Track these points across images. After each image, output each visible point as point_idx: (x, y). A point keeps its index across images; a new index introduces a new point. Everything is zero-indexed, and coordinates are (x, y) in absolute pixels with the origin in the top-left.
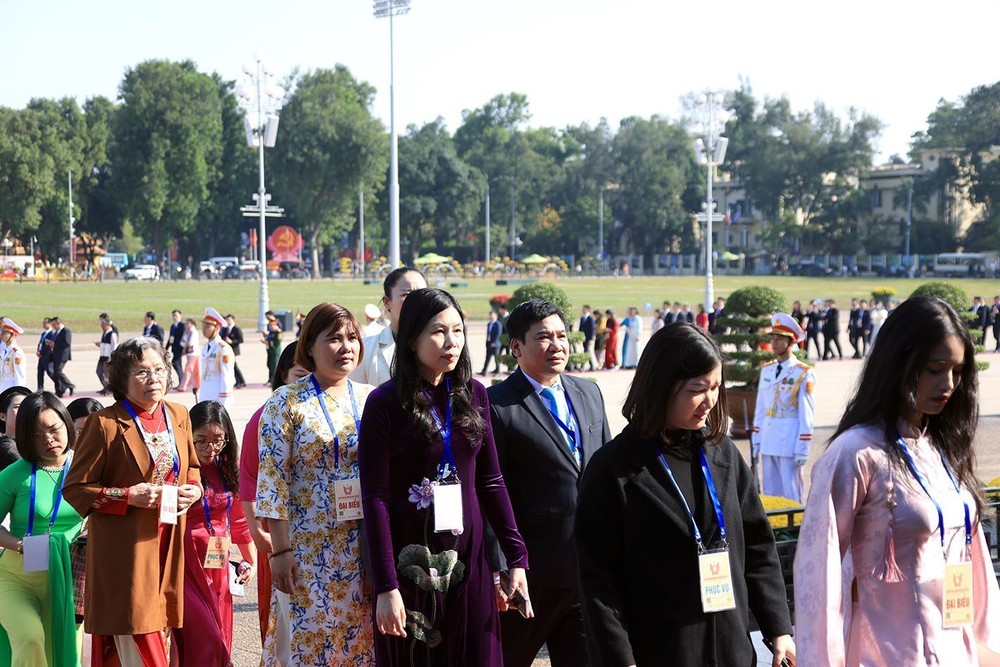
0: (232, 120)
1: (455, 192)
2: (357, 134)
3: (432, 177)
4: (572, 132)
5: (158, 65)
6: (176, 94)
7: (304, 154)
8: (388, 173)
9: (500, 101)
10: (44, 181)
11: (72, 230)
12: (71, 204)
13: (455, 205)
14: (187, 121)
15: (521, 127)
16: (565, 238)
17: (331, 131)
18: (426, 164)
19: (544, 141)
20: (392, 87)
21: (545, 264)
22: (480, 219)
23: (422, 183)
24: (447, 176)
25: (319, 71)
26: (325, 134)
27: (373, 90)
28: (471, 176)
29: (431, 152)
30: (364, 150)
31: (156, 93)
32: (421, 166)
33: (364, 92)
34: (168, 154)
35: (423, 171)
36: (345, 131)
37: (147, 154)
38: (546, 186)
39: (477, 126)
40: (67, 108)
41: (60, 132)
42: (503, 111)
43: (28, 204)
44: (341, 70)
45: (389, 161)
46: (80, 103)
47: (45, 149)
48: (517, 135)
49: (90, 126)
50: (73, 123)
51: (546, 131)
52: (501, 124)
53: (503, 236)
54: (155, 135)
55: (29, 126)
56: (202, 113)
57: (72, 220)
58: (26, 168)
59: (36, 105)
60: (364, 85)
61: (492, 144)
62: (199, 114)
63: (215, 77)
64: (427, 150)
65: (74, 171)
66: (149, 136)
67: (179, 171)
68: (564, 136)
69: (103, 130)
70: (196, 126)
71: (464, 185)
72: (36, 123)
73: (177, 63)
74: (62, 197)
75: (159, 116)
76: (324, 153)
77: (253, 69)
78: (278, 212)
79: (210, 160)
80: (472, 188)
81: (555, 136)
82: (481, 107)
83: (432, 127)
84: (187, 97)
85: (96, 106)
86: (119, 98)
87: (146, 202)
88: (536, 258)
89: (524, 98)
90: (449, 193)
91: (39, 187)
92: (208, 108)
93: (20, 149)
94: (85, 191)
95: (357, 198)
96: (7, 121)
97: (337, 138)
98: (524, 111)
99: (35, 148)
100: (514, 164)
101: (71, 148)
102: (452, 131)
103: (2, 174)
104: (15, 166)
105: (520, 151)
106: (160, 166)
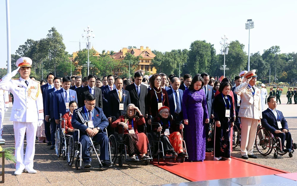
0: (213, 52)
1: (262, 68)
2: (240, 55)
3: (257, 64)
4: (290, 54)
5: (198, 41)
6: (202, 47)
7: (228, 60)
8: (247, 64)
9: (273, 47)
10: (175, 66)
11: (180, 76)
12: (180, 71)
13: (262, 71)
14: (204, 53)
15: (278, 53)
16: (288, 78)
17: (234, 54)
18: (256, 62)
19: (283, 57)
20: (249, 44)
21: (284, 84)
22: (268, 74)
23: (255, 66)
24: (260, 64)
25: (232, 41)
26: (233, 56)
27: (244, 46)
28: (266, 64)
29: (257, 59)
30: (242, 59)
31: (197, 47)
32: (255, 62)
33: (242, 46)
34: (199, 60)
35: (255, 63)
36: (238, 54)
37: (195, 60)
38: (284, 67)
39: (267, 54)
40: (179, 51)
41: (178, 56)
42: (274, 50)
43: (171, 71)
44: (237, 41)
45: (248, 61)
46: (182, 50)
47: (175, 59)
48: (277, 55)
49: (184, 55)
50: (180, 54)
51: (284, 54)
52: (273, 53)
53: (273, 78)
54: (197, 56)
55: (172, 55)
56: (207, 51)
57: (180, 74)
58: (171, 63)
59: (173, 51)
60: (242, 44)
61: (271, 57)
62: (206, 51)
63: (210, 43)
64: (256, 58)
65: (181, 63)
66: (196, 56)
67: (202, 64)
68: (288, 55)
69: (186, 56)
70: (205, 54)
71: (264, 66)
72: (173, 54)
73: (202, 41)
74: (178, 69)
75: (198, 52)
76: (233, 59)
77: (223, 38)
78: (228, 69)
79: (208, 61)
80: (266, 67)
81: (286, 55)
82: (268, 49)
83: (257, 53)
84: (204, 48)
85: (185, 51)
86: (190, 49)
87: (195, 70)
88: (282, 83)
89: (279, 47)
90: (261, 68)
91: (174, 67)
92: (208, 50)
93: (170, 59)
94: (182, 68)
95: (240, 69)
96: (168, 54)
97: (236, 56)
98: (279, 50)
99: (173, 59)
100: (276, 62)
101: (180, 59)
102: (261, 55)
103: (167, 64)
104: (169, 63)
105: (277, 59)
106: (198, 63)
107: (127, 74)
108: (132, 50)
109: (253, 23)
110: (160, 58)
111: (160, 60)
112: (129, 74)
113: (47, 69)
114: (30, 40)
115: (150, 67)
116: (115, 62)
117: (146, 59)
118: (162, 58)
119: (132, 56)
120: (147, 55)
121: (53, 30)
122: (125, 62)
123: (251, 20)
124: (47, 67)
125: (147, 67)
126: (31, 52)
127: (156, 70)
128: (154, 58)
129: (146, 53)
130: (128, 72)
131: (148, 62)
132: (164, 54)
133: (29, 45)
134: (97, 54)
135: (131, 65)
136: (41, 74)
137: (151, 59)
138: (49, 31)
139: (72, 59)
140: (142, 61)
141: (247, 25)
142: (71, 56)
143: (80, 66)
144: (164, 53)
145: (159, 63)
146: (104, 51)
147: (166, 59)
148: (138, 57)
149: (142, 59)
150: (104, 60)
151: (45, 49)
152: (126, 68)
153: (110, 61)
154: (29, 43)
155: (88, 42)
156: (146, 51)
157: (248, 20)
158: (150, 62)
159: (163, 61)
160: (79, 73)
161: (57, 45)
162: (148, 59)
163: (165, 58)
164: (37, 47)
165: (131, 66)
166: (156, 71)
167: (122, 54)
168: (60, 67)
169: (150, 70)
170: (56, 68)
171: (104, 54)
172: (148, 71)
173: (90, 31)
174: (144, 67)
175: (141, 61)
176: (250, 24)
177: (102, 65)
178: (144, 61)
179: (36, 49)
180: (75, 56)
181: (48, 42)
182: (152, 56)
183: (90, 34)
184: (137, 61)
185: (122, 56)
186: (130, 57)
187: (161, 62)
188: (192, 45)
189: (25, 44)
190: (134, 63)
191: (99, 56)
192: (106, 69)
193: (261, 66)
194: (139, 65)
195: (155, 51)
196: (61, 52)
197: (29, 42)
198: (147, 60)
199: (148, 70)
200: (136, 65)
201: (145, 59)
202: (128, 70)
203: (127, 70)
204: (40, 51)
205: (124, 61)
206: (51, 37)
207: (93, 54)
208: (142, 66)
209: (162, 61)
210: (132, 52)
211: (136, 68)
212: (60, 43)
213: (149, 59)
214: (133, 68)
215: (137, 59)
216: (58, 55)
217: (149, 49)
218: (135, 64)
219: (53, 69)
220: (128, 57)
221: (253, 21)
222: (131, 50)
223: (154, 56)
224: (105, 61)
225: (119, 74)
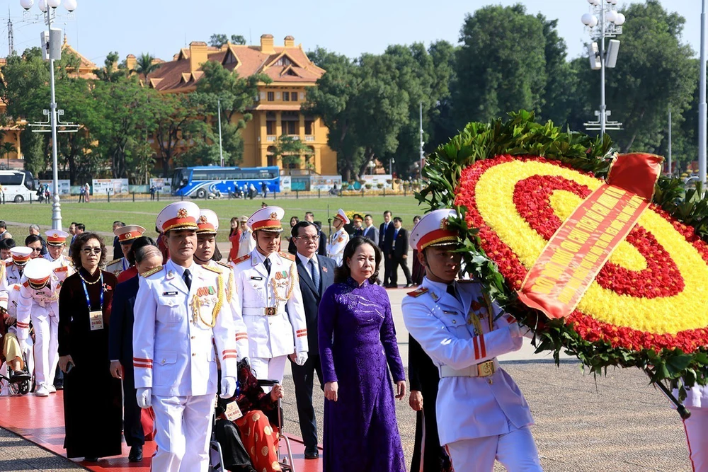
0: (553, 53)
2: (666, 59)
5: (493, 10)
6: (509, 34)
7: (618, 81)
10: (401, 113)
11: (422, 152)
12: (422, 131)
14: (517, 57)
20: (702, 16)
26: (638, 63)
27: (682, 20)
30: (673, 75)
31: (491, 34)
33: (674, 22)
34: (500, 86)
36: (657, 58)
37: (483, 86)
40: (418, 49)
41: (413, 71)
43: (389, 132)
44: (653, 4)
45: (698, 84)
46: (427, 47)
47: (401, 85)
49: (436, 66)
50: (422, 64)
54: (489, 70)
55: (389, 68)
56: (529, 49)
57: (422, 144)
58: (387, 102)
59: (393, 51)
60: (674, 16)
62: (527, 50)
63: (540, 17)
65: (425, 102)
66: (484, 71)
67: (509, 102)
69: (447, 71)
70: (524, 61)
72: (394, 65)
73: (508, 8)
74: (414, 125)
75: (493, 54)
76: (636, 78)
78: (616, 126)
79: (535, 90)
84: (517, 36)
85: (440, 49)
86: (460, 40)
91: (397, 117)
92: (534, 44)
93: (383, 87)
94: (432, 120)
95: (666, 118)
96: (371, 65)
97: (648, 65)
99: (393, 84)
101: (423, 84)
103: (368, 107)
104: (378, 101)
106: (494, 95)
107: (210, 149)
108: (229, 51)
110: (341, 81)
111: (343, 92)
112: (217, 148)
115: (302, 119)
116: (159, 100)
117: (286, 87)
118: (351, 83)
119: (226, 75)
120: (291, 72)
122: (202, 102)
125: (290, 121)
127: (325, 130)
128: (318, 81)
129: (284, 62)
130: (216, 140)
131: (295, 98)
132: (358, 64)
134: (87, 71)
135: (223, 111)
137: (306, 88)
140: (271, 97)
143: (15, 119)
144: (355, 61)
145: (340, 103)
146: (111, 59)
147: (366, 86)
148: (252, 80)
149: (271, 87)
150: (114, 95)
152: (207, 127)
153: (138, 97)
155: (51, 32)
156: (285, 58)
158: (302, 97)
159: (355, 92)
160: (9, 148)
162: (294, 87)
163: (359, 80)
165: (227, 116)
166: (329, 136)
167: (188, 70)
169: (302, 129)
171: (115, 69)
172: (295, 137)
174: (279, 119)
175: (263, 96)
177: (107, 117)
178: (278, 96)
182: (311, 74)
184: (251, 94)
185: (186, 76)
186: (220, 79)
187: (345, 98)
188: (469, 25)
190: (237, 104)
191: (94, 77)
192: (123, 131)
194: (257, 114)
195: (321, 52)
198: (290, 91)
199: (294, 130)
200: (246, 112)
201: (282, 87)
202: (216, 131)
203: (210, 135)
205: (196, 96)
207: (70, 71)
208: (271, 114)
209: (352, 95)
210: (229, 61)
211: (244, 125)
213: (299, 88)
214: (234, 125)
215: (250, 86)
217: (296, 44)
218: (243, 108)
220: (214, 79)
222: (224, 49)
223: (315, 73)
224: (120, 98)
225: (179, 151)
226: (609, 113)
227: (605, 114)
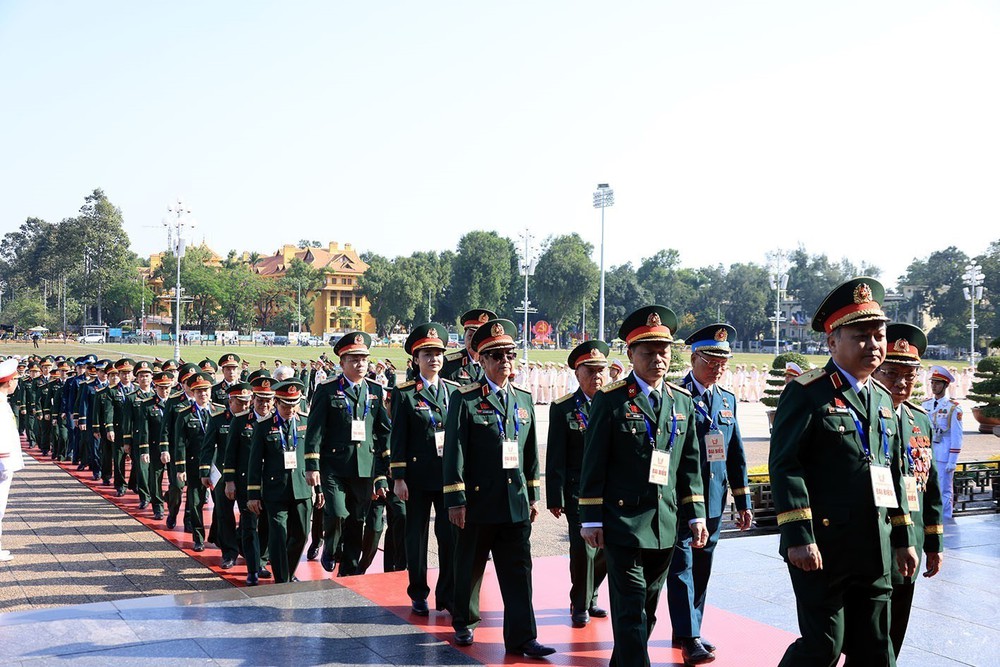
0: (514, 262)
1: (636, 303)
2: (583, 270)
3: (624, 294)
4: (704, 271)
5: (478, 233)
6: (487, 248)
7: (553, 281)
8: (599, 292)
9: (663, 253)
10: (417, 295)
12: (430, 307)
14: (492, 263)
15: (675, 268)
17: (569, 269)
18: (621, 288)
19: (687, 276)
20: (602, 245)
23: (618, 298)
25: (563, 236)
26: (565, 271)
27: (592, 247)
28: (645, 294)
29: (623, 281)
30: (586, 279)
31: (476, 248)
32: (618, 289)
33: (587, 248)
34: (481, 281)
35: (618, 291)
36: (577, 269)
37: (470, 280)
38: (688, 301)
39: (649, 268)
40: (431, 257)
41: (426, 269)
42: (665, 259)
43: (409, 307)
44: (575, 236)
45: (600, 286)
48: (672, 272)
49: (442, 266)
50: (433, 265)
51: (688, 270)
52: (663, 266)
54: (475, 270)
55: (411, 266)
56: (500, 259)
57: (430, 315)
58: (408, 288)
59: (416, 256)
60: (587, 244)
61: (658, 277)
62: (498, 259)
63: (508, 239)
64: (621, 280)
65: (432, 289)
66: (472, 268)
67: (486, 291)
68: (699, 273)
69: (448, 270)
70: (496, 266)
71: (641, 299)
72: (415, 264)
73: (488, 232)
74: (426, 302)
75: (477, 261)
77: (524, 234)
78: (534, 310)
79: (503, 284)
81: (693, 273)
82: (652, 257)
83: (625, 267)
84: (492, 250)
85: (446, 256)
86: (458, 251)
89: (677, 252)
90: (633, 304)
91: (415, 298)
92: (503, 256)
93: (406, 278)
94: (438, 300)
95: (582, 305)
96: (402, 264)
97: (572, 272)
98: (676, 259)
99: (414, 277)
100: (670, 289)
101: (432, 277)
102: (636, 270)
103: (397, 290)
104: (403, 287)
105: (673, 281)
106: (477, 286)
107: (292, 314)
108: (309, 251)
109: (611, 194)
110: (380, 273)
112: (297, 313)
113: (78, 297)
114: (34, 221)
115: (354, 296)
116: (261, 281)
117: (344, 276)
118: (386, 275)
119: (306, 266)
120: (348, 266)
121: (97, 195)
122: (289, 283)
123: (607, 186)
124: (76, 292)
125: (346, 297)
126: (35, 253)
127: (369, 304)
128: (364, 273)
129: (344, 259)
130: (296, 308)
131: (350, 283)
132: (393, 263)
133: (31, 233)
134: (216, 261)
135: (302, 290)
136: (62, 311)
137: (357, 277)
138: (87, 199)
139: (147, 272)
140: (334, 281)
141: (597, 196)
142: (146, 264)
143: (168, 291)
144: (392, 261)
145: (378, 287)
146: (232, 254)
147: (396, 277)
148: (322, 270)
149: (334, 275)
150: (232, 277)
151: (73, 245)
152: (291, 300)
153: (247, 279)
154: (31, 228)
155: (180, 239)
156: (345, 256)
157: (600, 186)
158: (354, 282)
159: (388, 280)
160: (163, 309)
161: (107, 234)
162: (349, 276)
163: (392, 273)
164: (52, 238)
165: (304, 292)
166: (370, 308)
167: (282, 262)
168: (114, 293)
169: (354, 302)
170: (104, 296)
171: (235, 260)
172: (349, 308)
173: (185, 211)
174: (339, 296)
175: (329, 280)
176: (604, 195)
177: (227, 291)
178: (339, 281)
179: (50, 244)
180: (155, 264)
181: (82, 227)
182: (361, 267)
183: (184, 218)
184: (320, 279)
185: (280, 266)
186: (301, 269)
187: (382, 284)
188: (463, 241)
189: (20, 231)
190: (312, 286)
191: (221, 265)
192: (237, 300)
193: (633, 299)
194: (324, 292)
195: (370, 254)
196: (117, 255)
197: (33, 224)
198: (347, 278)
199: (348, 303)
200: (317, 290)
201: (342, 276)
202: (296, 302)
203: (293, 304)
204: (60, 249)
205: (285, 279)
206: (92, 213)
207: (205, 261)
208: (334, 292)
209: (386, 283)
210: (308, 258)
211: (316, 299)
212: (115, 231)
213: (352, 276)
214: (309, 299)
215: (321, 274)
216: (108, 263)
217: (352, 249)
218: (315, 288)
219: (93, 298)
220: (297, 270)
221: (611, 187)
222: (306, 250)
223: (364, 267)
224: (236, 279)
225: (273, 314)
226: (530, 303)
227: (526, 303)
